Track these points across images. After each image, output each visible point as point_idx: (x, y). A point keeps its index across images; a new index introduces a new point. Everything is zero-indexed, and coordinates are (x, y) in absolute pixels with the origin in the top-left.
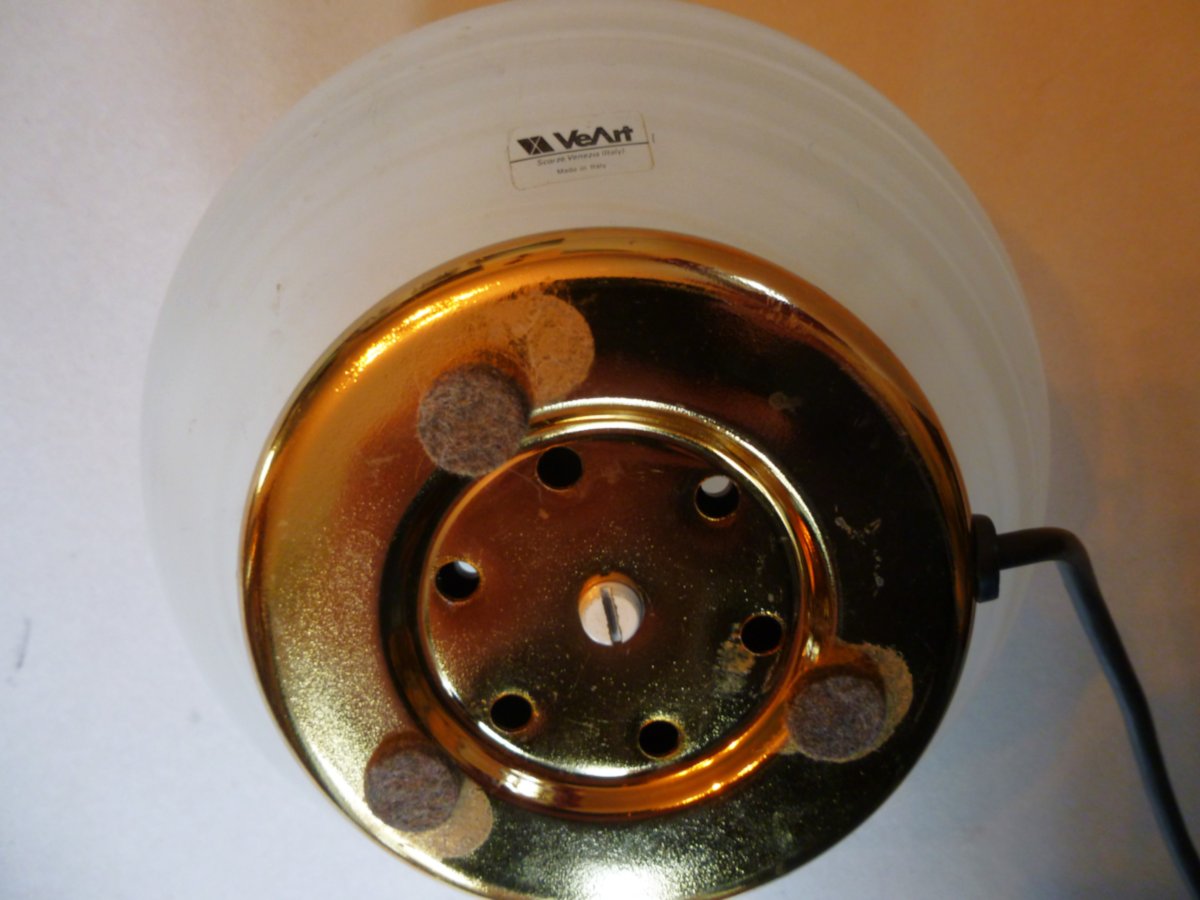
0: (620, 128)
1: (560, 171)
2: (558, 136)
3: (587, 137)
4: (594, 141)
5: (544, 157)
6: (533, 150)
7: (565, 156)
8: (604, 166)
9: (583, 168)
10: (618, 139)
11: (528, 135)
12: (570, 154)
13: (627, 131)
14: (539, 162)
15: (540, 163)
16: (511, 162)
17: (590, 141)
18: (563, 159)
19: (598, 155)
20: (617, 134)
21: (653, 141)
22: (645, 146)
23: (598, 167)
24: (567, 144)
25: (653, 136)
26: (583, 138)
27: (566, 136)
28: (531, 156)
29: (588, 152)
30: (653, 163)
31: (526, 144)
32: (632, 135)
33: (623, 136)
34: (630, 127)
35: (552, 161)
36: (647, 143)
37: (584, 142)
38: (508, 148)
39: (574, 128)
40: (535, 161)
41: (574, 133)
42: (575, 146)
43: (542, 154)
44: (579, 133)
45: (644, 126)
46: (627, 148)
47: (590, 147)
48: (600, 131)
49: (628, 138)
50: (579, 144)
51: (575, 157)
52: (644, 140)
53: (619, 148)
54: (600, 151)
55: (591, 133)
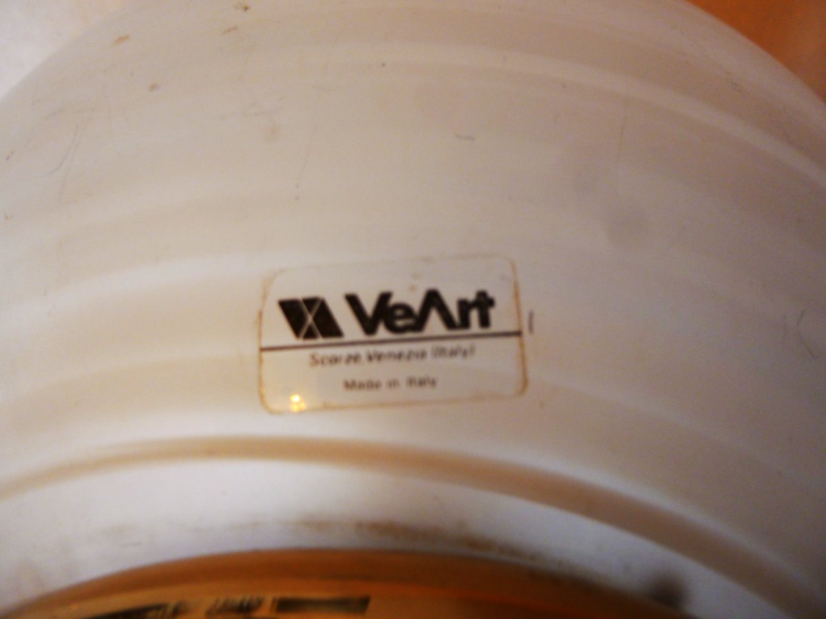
0: (471, 296)
1: (349, 385)
2: (353, 301)
3: (407, 310)
4: (419, 322)
5: (324, 348)
6: (304, 331)
7: (362, 351)
8: (433, 383)
9: (393, 384)
10: (465, 323)
11: (299, 292)
12: (372, 349)
13: (484, 303)
14: (313, 357)
15: (315, 361)
16: (263, 350)
17: (410, 321)
18: (355, 358)
19: (423, 355)
20: (464, 306)
21: (531, 328)
22: (513, 341)
23: (422, 383)
24: (369, 325)
25: (531, 315)
26: (399, 312)
27: (369, 305)
28: (300, 342)
29: (405, 348)
30: (525, 382)
31: (293, 311)
32: (494, 313)
33: (474, 315)
34: (492, 293)
35: (335, 360)
36: (518, 334)
37: (400, 323)
38: (260, 315)
39: (384, 288)
40: (307, 353)
41: (384, 298)
42: (382, 332)
43: (321, 340)
44: (394, 300)
45: (517, 295)
46: (479, 343)
47: (409, 335)
48: (433, 299)
49: (485, 322)
50: (392, 328)
51: (379, 357)
52: (511, 327)
53: (465, 344)
54: (428, 346)
55: (416, 303)
